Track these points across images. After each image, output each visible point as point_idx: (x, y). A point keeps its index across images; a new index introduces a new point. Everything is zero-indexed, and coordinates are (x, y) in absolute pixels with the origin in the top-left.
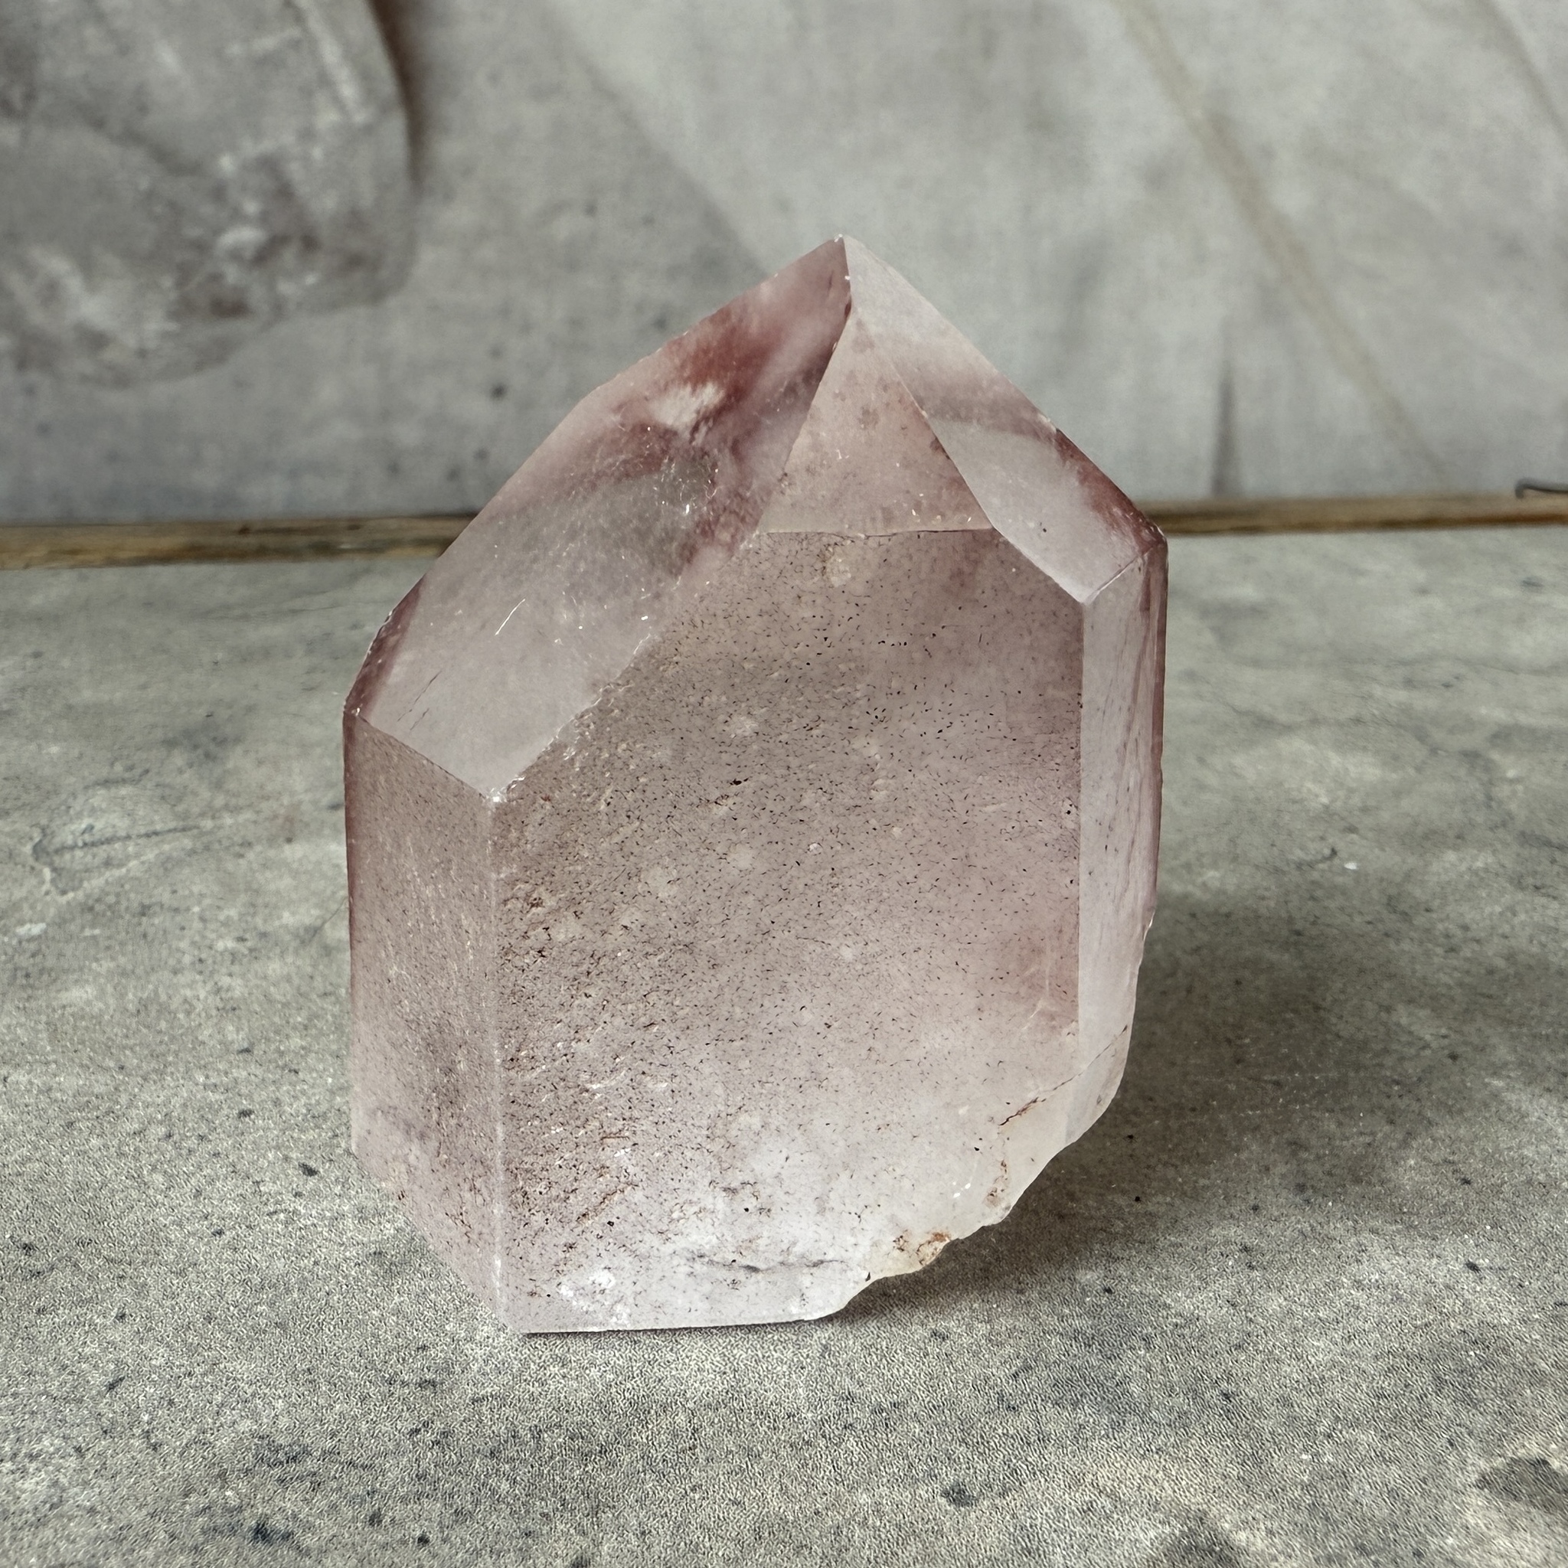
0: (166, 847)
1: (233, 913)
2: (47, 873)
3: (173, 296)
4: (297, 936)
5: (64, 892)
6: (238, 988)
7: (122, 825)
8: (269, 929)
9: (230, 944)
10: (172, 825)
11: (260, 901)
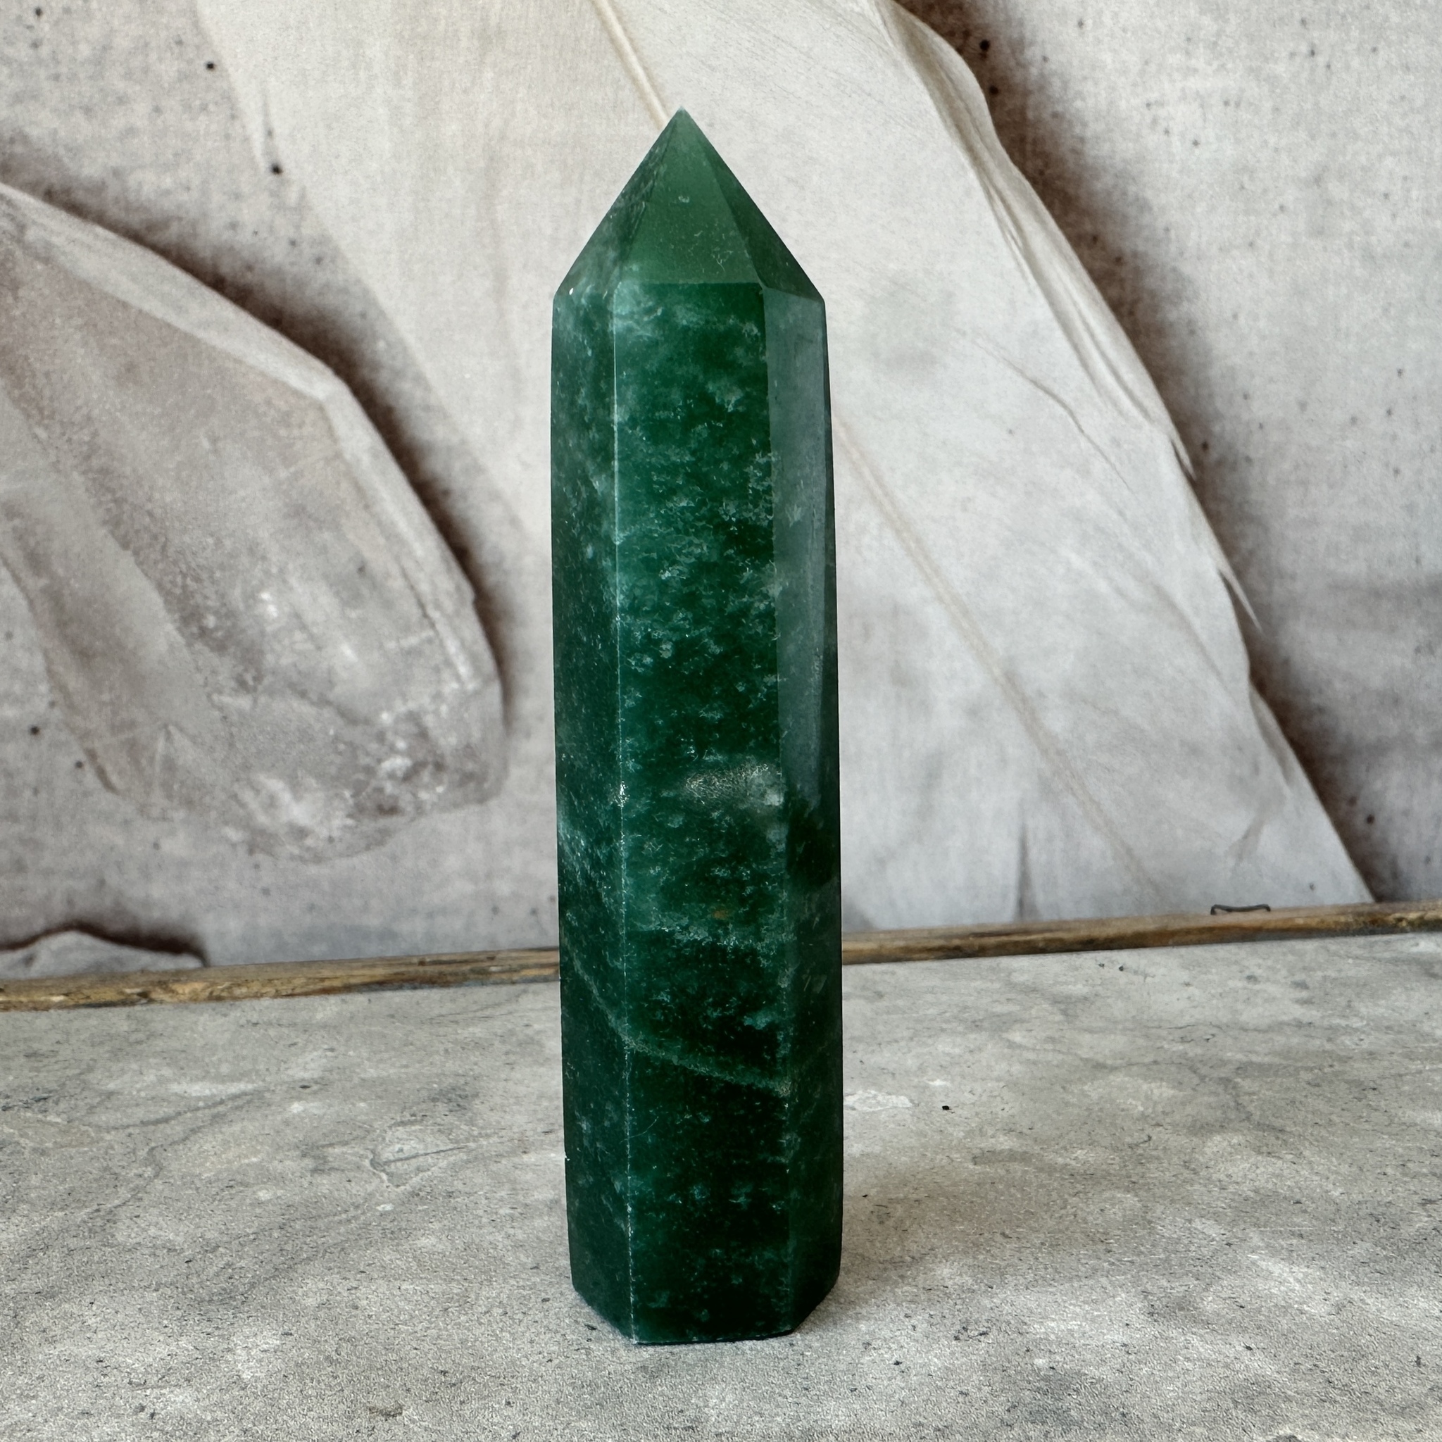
0: (452, 1159)
1: (503, 1193)
2: (384, 1177)
3: (351, 802)
4: (546, 1205)
5: (398, 1186)
6: (520, 1235)
7: (421, 1148)
8: (528, 1202)
9: (508, 1211)
10: (450, 1146)
11: (518, 1187)
